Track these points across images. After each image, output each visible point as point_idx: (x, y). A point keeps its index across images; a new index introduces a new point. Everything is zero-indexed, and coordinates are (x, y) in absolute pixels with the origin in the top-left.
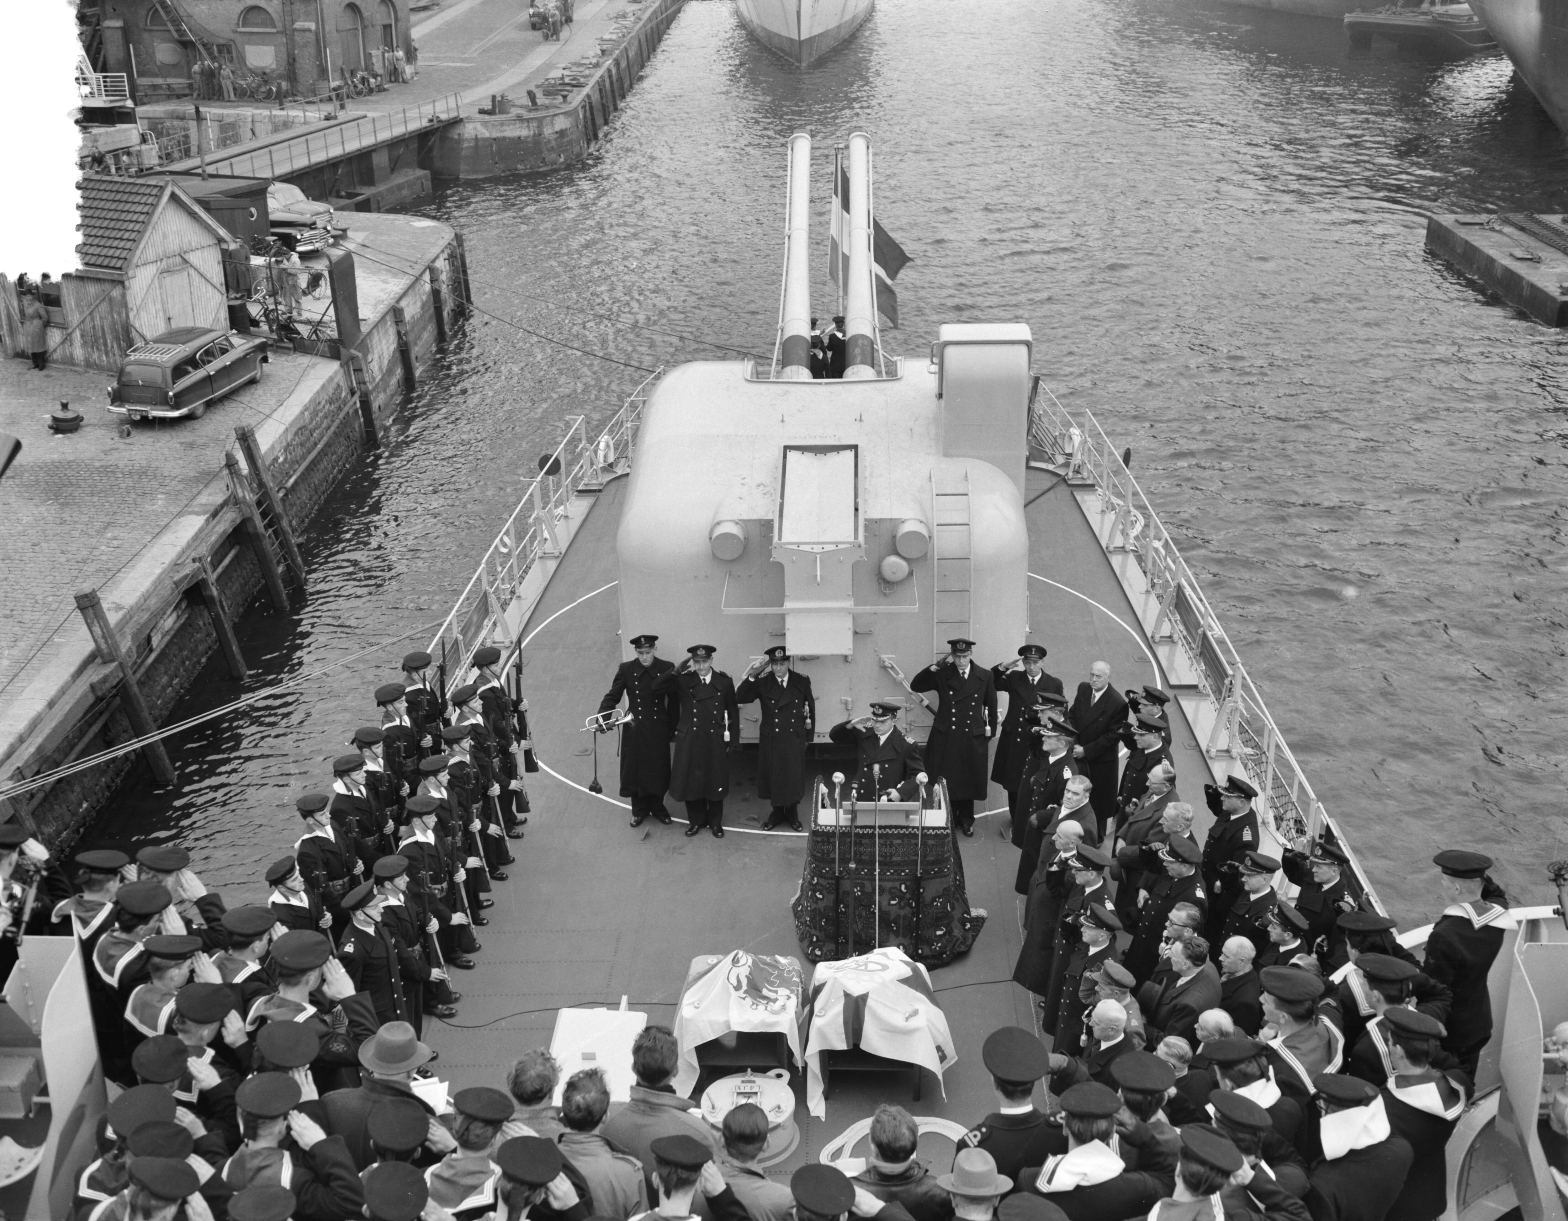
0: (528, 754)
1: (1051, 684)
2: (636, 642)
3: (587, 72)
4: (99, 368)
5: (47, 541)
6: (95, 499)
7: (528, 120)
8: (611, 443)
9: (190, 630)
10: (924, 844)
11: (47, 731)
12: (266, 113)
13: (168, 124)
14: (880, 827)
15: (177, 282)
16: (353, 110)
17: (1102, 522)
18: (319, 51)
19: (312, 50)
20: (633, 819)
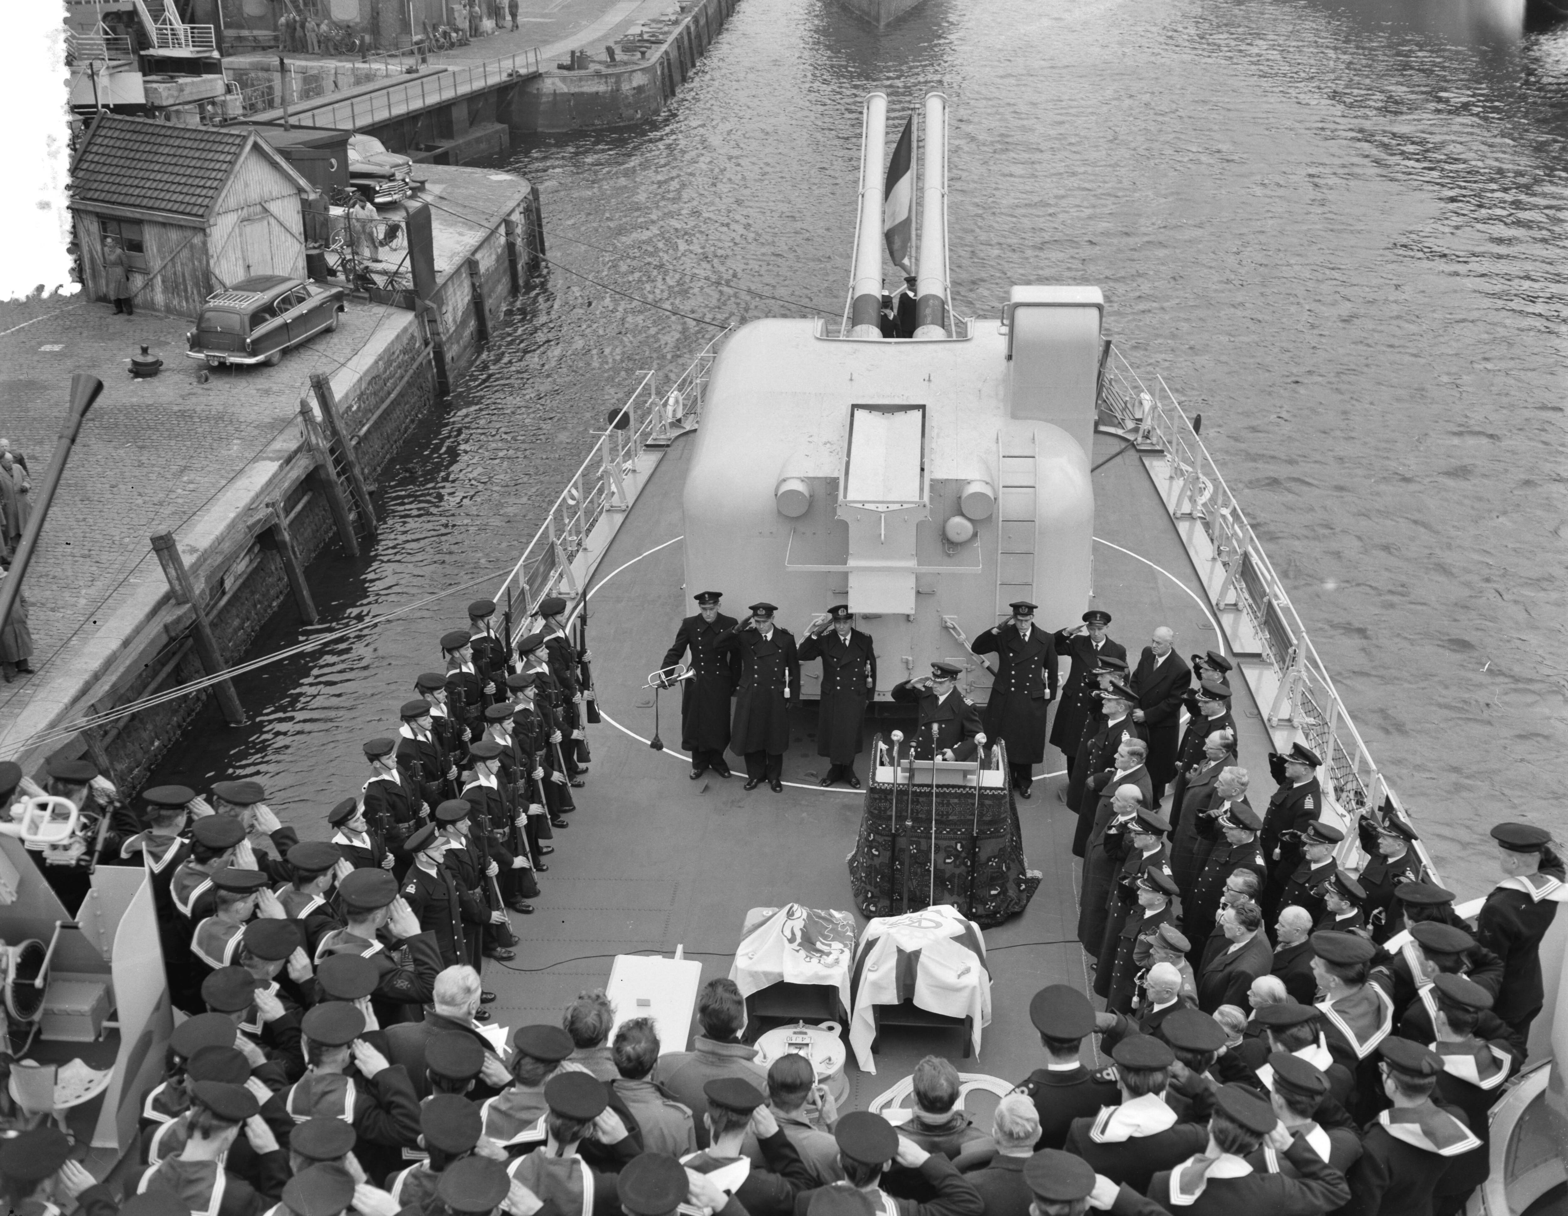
0: (590, 704)
1: (1116, 651)
2: (700, 598)
3: (666, 29)
4: (180, 314)
5: (125, 484)
6: (173, 443)
7: (606, 76)
8: (681, 399)
9: (262, 574)
10: (981, 804)
11: (122, 669)
12: (349, 65)
13: (253, 75)
14: (938, 786)
15: (257, 231)
16: (434, 64)
17: (1170, 488)
18: (402, 5)
19: (395, 3)
20: (693, 772)
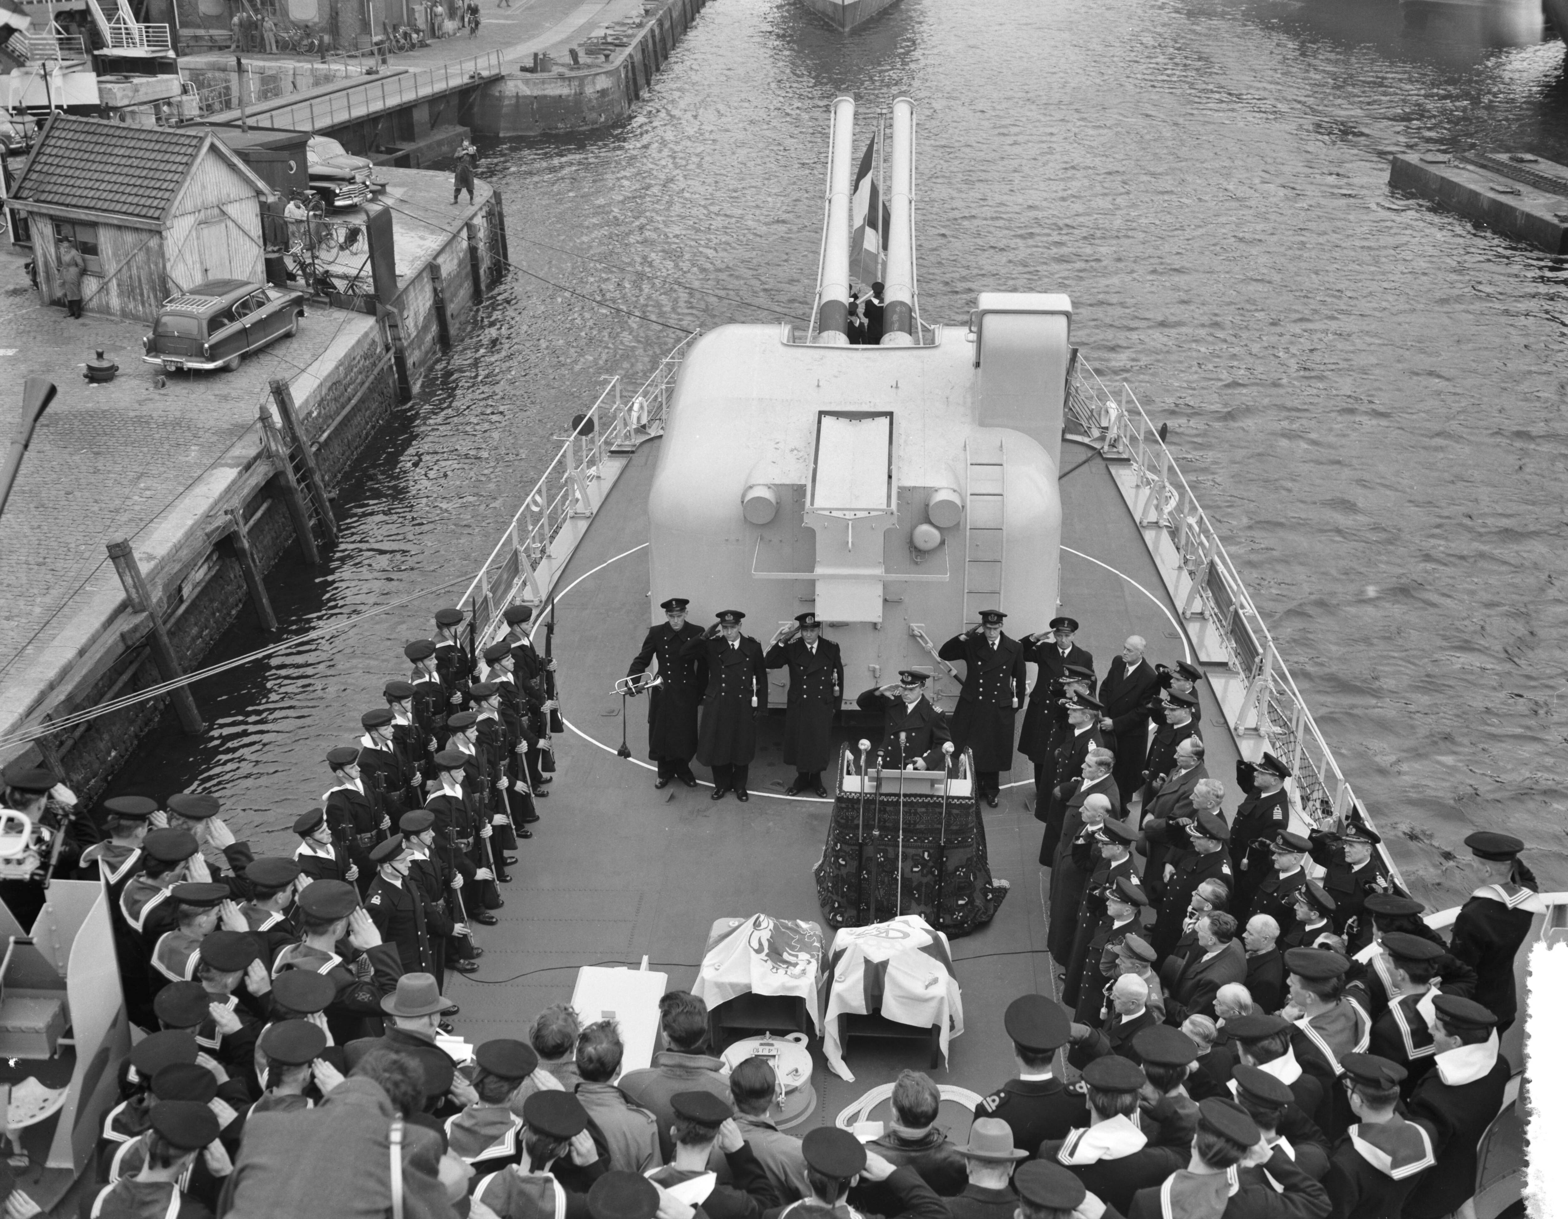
0: (554, 713)
1: (1081, 658)
2: (667, 606)
3: (630, 32)
4: (136, 318)
5: (80, 490)
6: (129, 449)
7: (570, 79)
8: (645, 404)
9: (221, 582)
10: (949, 813)
11: (77, 679)
12: (308, 66)
13: (209, 75)
14: (905, 795)
15: (214, 234)
16: (394, 65)
17: (1137, 496)
18: (362, 5)
19: (354, 4)
20: (658, 781)
